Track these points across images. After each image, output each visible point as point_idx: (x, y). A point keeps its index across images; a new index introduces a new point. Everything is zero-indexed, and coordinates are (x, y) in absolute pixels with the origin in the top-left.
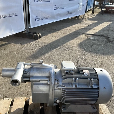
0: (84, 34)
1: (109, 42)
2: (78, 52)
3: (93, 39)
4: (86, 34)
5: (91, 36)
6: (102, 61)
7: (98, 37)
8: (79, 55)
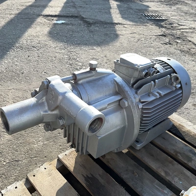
0: (40, 15)
1: (89, 26)
2: (57, 49)
3: (62, 23)
4: (44, 16)
5: (55, 18)
6: (105, 56)
7: (67, 19)
8: (63, 54)
